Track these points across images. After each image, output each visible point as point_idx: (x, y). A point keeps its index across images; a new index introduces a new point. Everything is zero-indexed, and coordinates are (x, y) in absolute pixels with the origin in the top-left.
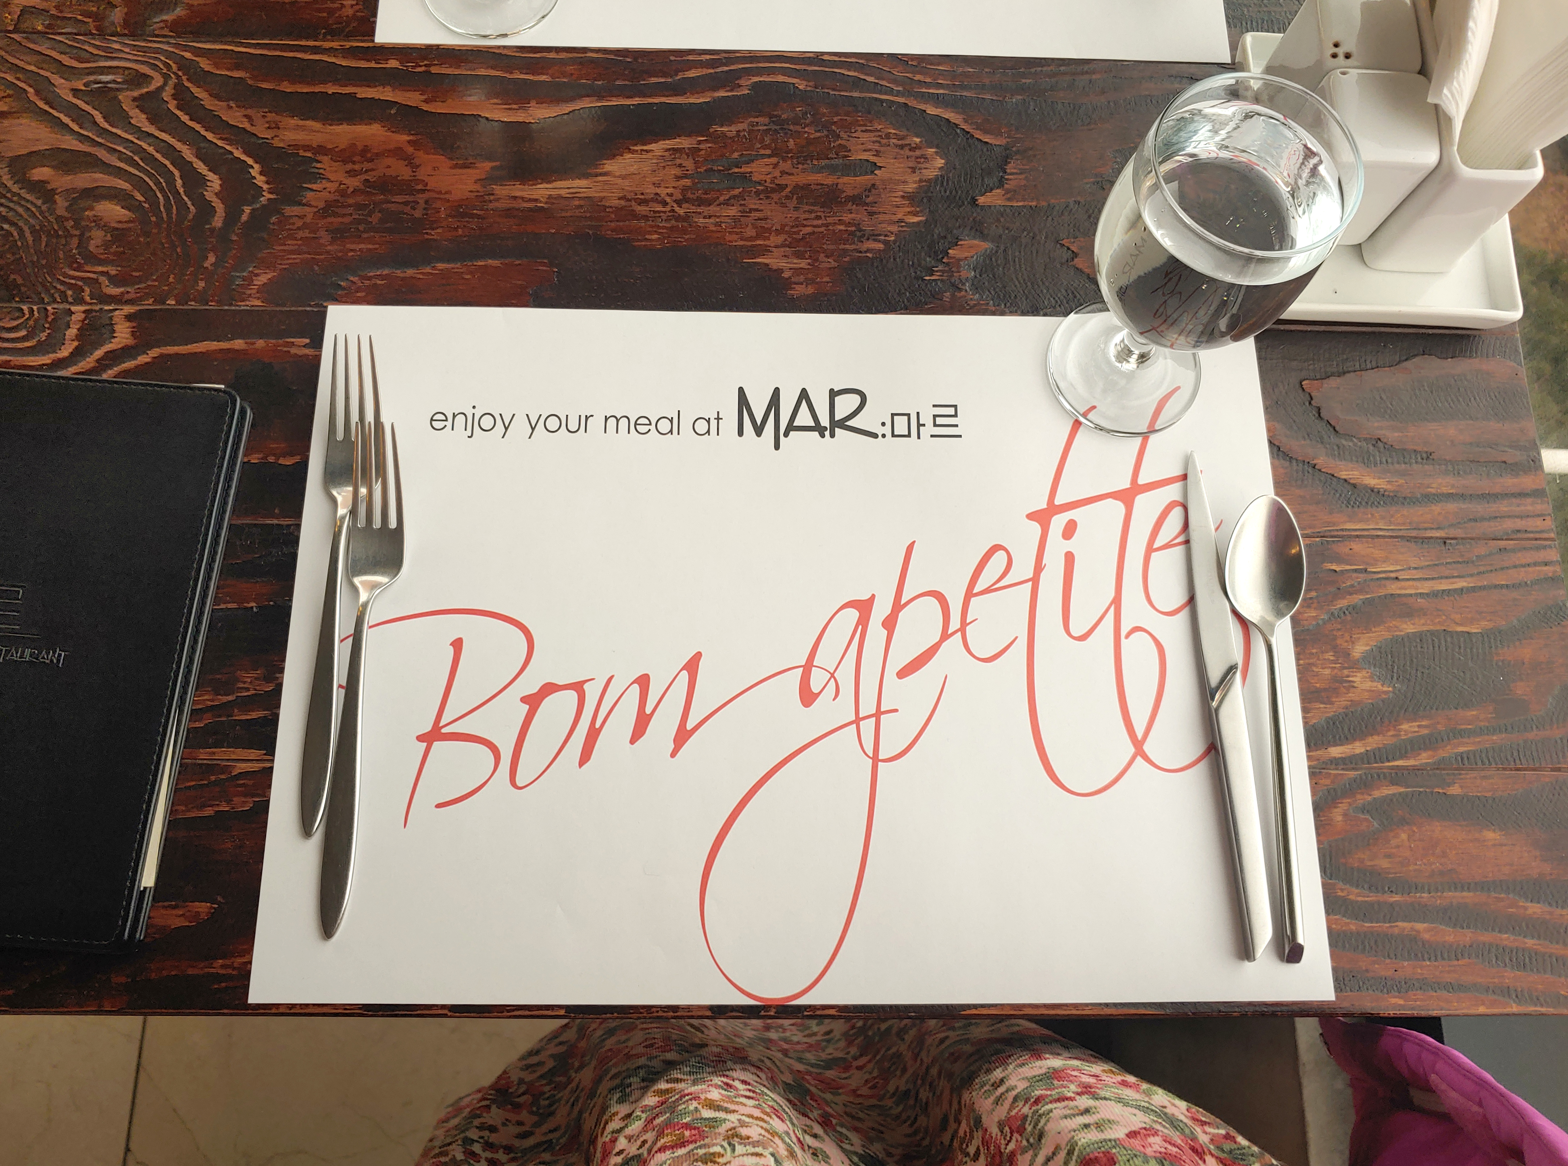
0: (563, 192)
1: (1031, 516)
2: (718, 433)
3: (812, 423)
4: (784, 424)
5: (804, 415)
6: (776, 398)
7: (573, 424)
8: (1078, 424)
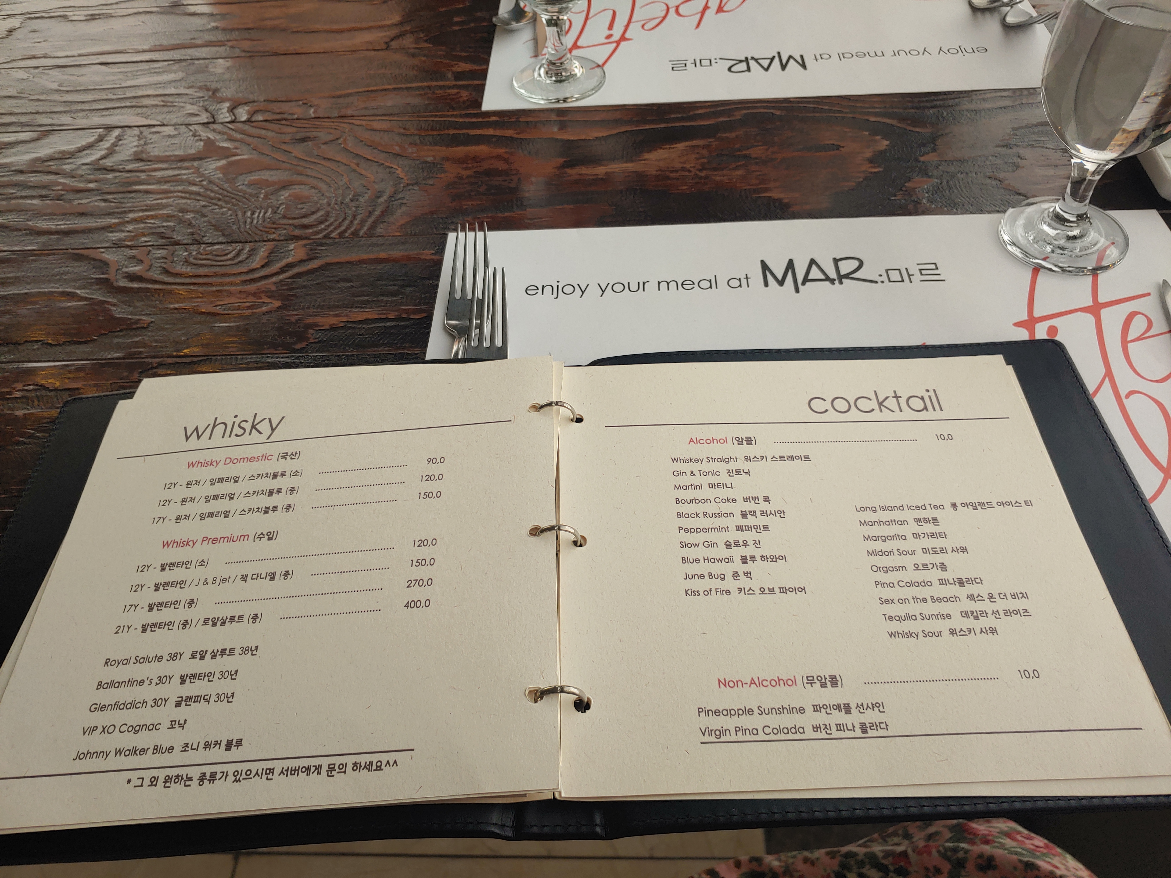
0: (617, 170)
1: (1017, 324)
2: (748, 286)
3: (822, 277)
4: (800, 278)
5: (815, 273)
6: (790, 265)
7: (634, 287)
8: (1037, 270)
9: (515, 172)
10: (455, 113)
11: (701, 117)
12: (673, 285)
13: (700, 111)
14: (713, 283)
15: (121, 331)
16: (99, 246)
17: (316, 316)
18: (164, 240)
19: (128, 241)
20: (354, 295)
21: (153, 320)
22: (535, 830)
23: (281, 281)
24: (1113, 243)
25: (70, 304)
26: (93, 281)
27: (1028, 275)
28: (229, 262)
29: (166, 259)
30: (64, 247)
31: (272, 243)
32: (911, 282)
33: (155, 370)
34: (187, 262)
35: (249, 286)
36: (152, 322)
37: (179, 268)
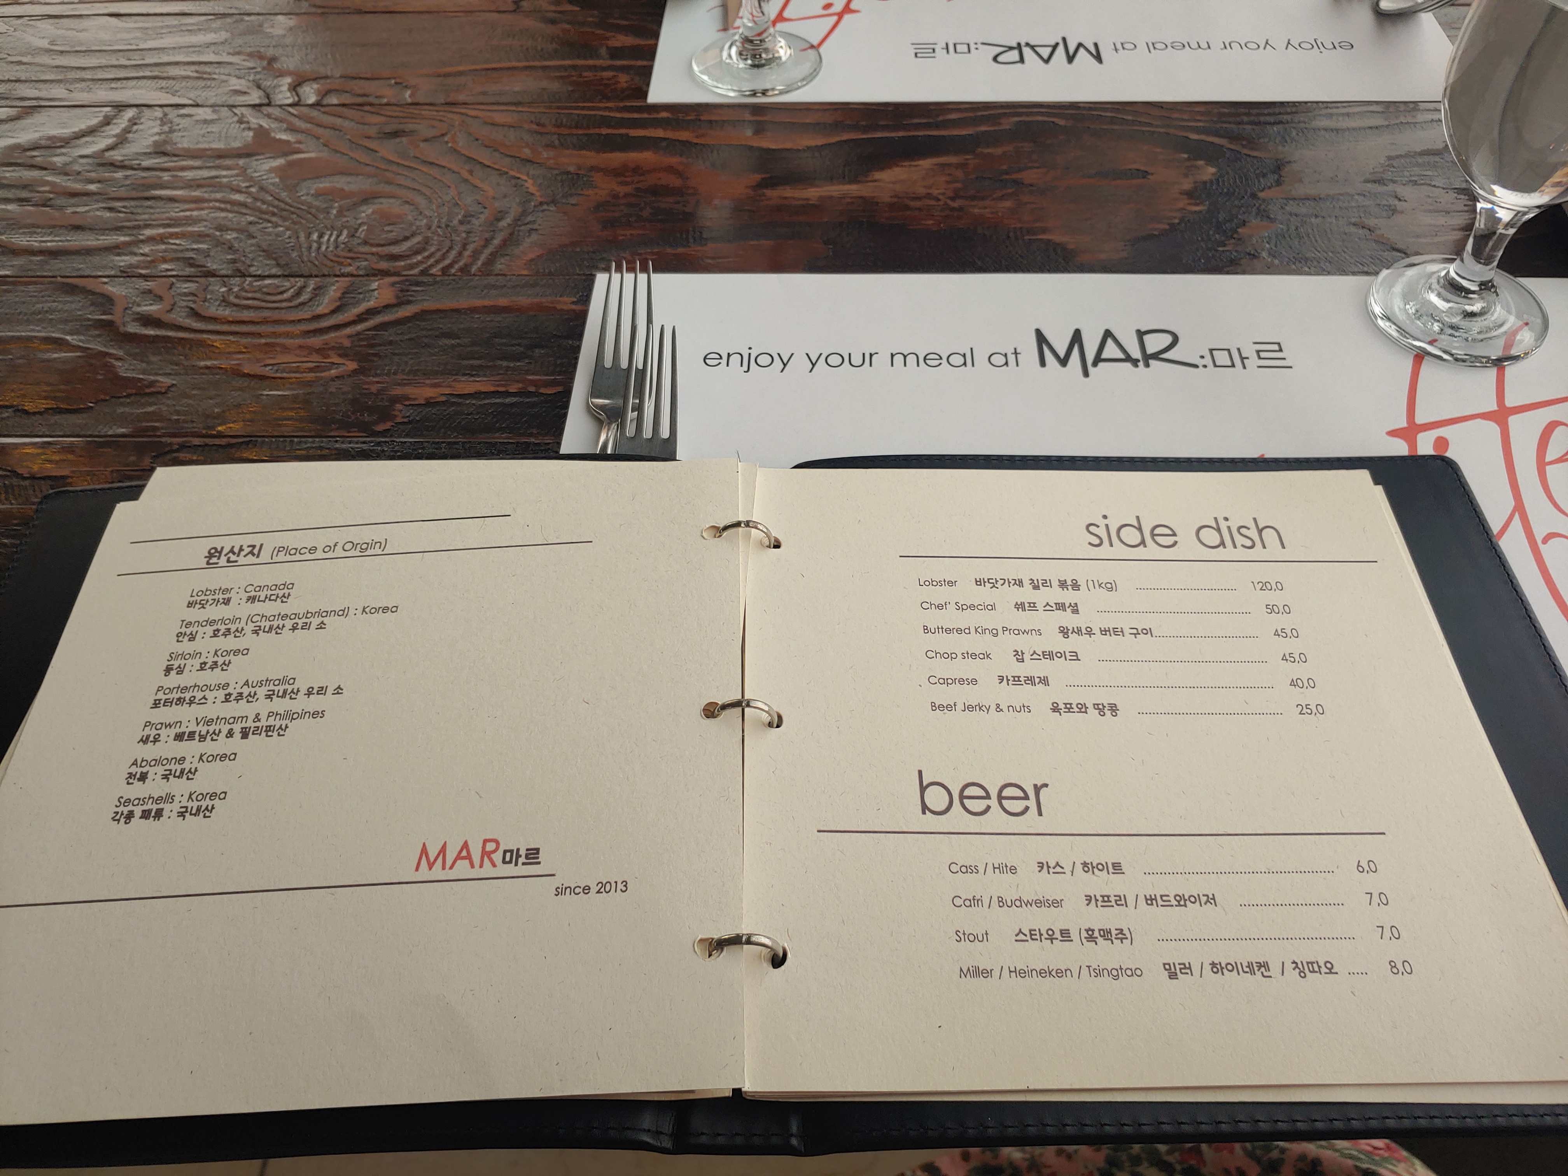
0: (834, 194)
1: (1393, 433)
2: (1017, 365)
3: (1121, 356)
4: (1090, 357)
5: (1112, 349)
6: (1077, 337)
7: (857, 360)
8: (1420, 357)
9: (690, 191)
10: (609, 105)
11: (954, 123)
12: (911, 359)
13: (953, 116)
14: (968, 359)
15: (129, 396)
16: (100, 274)
17: (406, 385)
18: (193, 269)
19: (142, 268)
20: (461, 357)
21: (174, 382)
22: (704, 1139)
23: (358, 334)
24: (1527, 324)
25: (56, 355)
26: (90, 323)
27: (1407, 364)
28: (285, 304)
29: (195, 295)
30: (50, 274)
31: (347, 279)
32: (1244, 367)
33: (175, 455)
34: (225, 302)
35: (312, 339)
36: (173, 385)
37: (214, 310)
